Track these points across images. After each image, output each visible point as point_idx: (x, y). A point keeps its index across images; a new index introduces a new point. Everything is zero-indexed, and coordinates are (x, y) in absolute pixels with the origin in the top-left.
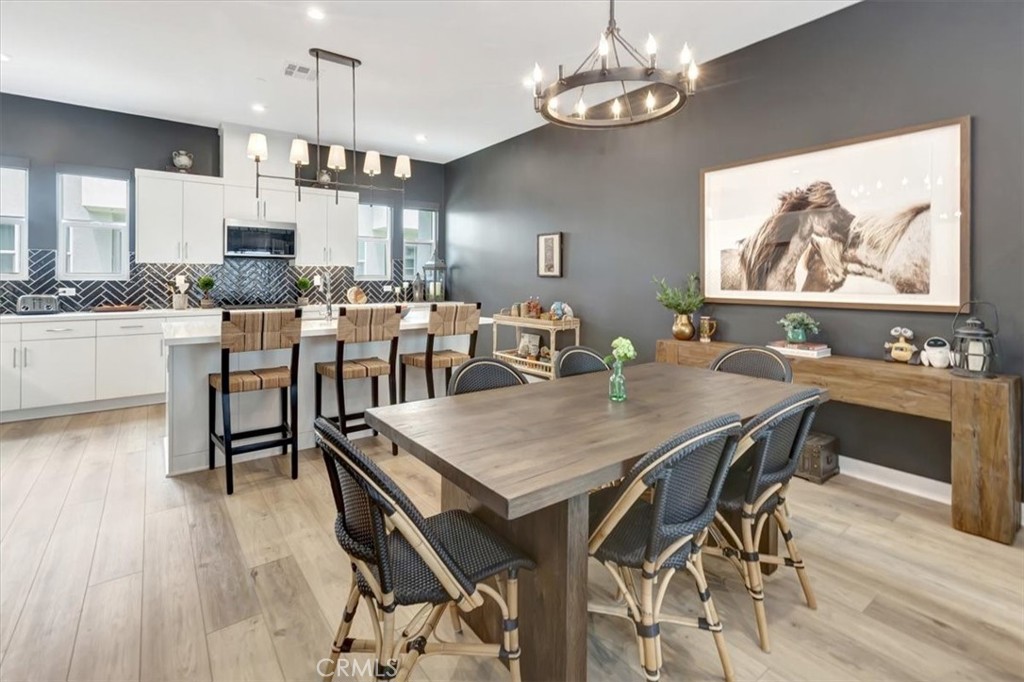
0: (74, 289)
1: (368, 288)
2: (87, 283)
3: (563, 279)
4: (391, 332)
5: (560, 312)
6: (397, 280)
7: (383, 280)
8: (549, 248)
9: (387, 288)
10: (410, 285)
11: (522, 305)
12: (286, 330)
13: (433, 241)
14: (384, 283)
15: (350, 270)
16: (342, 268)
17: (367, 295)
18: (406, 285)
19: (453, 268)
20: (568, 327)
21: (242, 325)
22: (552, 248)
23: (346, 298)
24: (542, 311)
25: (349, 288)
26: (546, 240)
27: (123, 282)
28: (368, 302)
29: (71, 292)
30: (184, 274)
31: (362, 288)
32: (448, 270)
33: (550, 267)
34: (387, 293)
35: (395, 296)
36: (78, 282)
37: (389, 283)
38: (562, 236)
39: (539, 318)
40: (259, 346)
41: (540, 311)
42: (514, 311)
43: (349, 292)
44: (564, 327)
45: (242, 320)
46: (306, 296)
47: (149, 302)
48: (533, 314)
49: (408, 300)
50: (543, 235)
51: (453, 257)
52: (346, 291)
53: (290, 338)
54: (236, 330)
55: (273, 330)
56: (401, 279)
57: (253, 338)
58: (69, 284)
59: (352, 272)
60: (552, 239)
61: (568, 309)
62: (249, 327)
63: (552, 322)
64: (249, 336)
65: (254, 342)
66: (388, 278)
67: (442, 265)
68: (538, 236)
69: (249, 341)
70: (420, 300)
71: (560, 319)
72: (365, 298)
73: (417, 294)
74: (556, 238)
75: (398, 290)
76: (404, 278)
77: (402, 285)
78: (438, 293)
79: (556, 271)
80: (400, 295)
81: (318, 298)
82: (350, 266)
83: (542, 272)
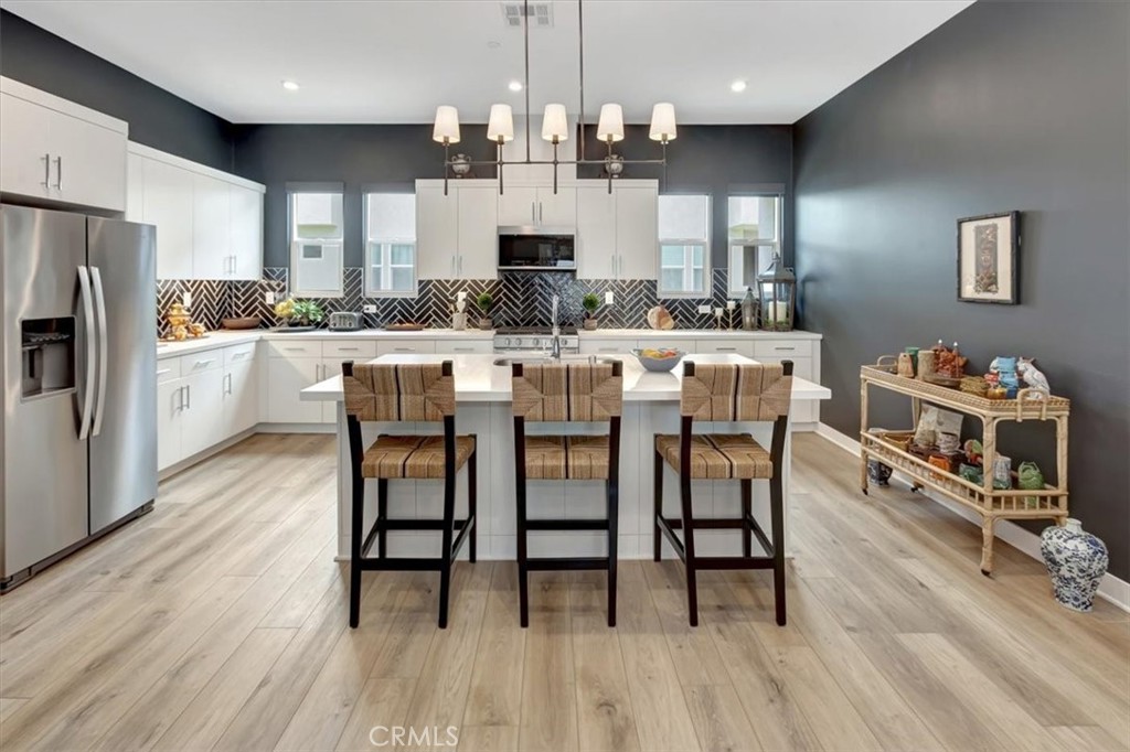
0: (375, 307)
1: (676, 308)
2: (386, 300)
3: (1020, 308)
4: (606, 407)
5: (1012, 380)
6: (720, 297)
7: (698, 297)
8: (987, 246)
9: (704, 309)
10: (738, 306)
11: (921, 354)
12: (431, 393)
13: (776, 240)
14: (700, 302)
15: (652, 285)
16: (641, 282)
17: (675, 318)
18: (731, 305)
19: (807, 280)
20: (1033, 415)
21: (370, 382)
22: (995, 245)
23: (646, 321)
24: (969, 369)
25: (650, 307)
26: (978, 230)
27: (413, 299)
28: (675, 328)
29: (372, 309)
30: (465, 290)
31: (667, 308)
32: (799, 282)
33: (988, 281)
34: (704, 315)
35: (716, 321)
36: (378, 299)
37: (708, 302)
38: (1019, 221)
39: (956, 386)
40: (395, 415)
41: (963, 369)
42: (904, 364)
43: (649, 313)
44: (1020, 415)
45: (368, 375)
46: (595, 318)
47: (434, 320)
48: (945, 375)
49: (735, 327)
50: (970, 220)
51: (806, 264)
52: (646, 312)
53: (438, 406)
54: (364, 389)
55: (414, 393)
56: (725, 296)
57: (387, 402)
58: (371, 301)
59: (655, 287)
60: (995, 227)
61: (1032, 375)
62: (379, 386)
63: (987, 402)
64: (381, 398)
65: (387, 410)
66: (707, 295)
67: (789, 275)
68: (960, 223)
69: (381, 406)
70: (752, 328)
71: (1011, 395)
72: (671, 322)
73: (747, 320)
74: (1004, 226)
75: (719, 312)
76: (729, 296)
77: (726, 306)
78: (781, 316)
79: (1004, 291)
80: (722, 319)
81: (610, 320)
82: (652, 279)
83: (969, 291)
